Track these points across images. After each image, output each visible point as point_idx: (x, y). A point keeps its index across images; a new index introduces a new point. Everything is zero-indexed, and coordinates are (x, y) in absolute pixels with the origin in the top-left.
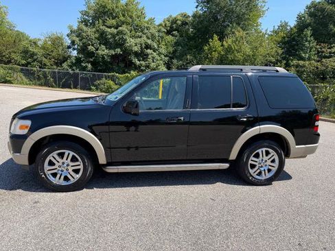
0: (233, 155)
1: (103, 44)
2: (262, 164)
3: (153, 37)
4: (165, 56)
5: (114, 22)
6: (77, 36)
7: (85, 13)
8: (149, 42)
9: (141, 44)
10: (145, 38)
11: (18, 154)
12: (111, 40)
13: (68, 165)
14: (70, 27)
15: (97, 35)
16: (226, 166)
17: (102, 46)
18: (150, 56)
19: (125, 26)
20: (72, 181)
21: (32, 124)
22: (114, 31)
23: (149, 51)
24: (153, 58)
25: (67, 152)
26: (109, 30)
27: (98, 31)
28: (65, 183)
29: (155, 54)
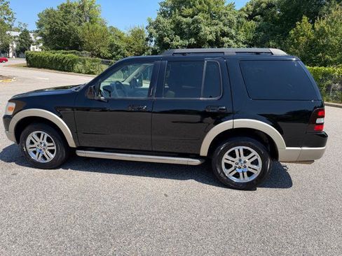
0: (204, 151)
2: (240, 165)
13: (45, 145)
16: (197, 162)
20: (48, 160)
25: (42, 133)
28: (43, 161)
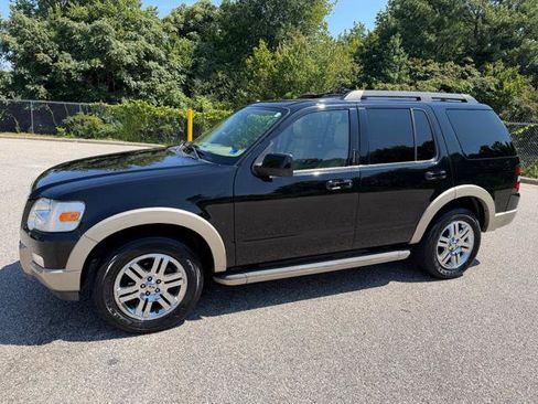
2: (453, 246)
11: (60, 271)
13: (158, 282)
16: (406, 253)
20: (167, 309)
21: (86, 210)
25: (158, 257)
28: (153, 316)
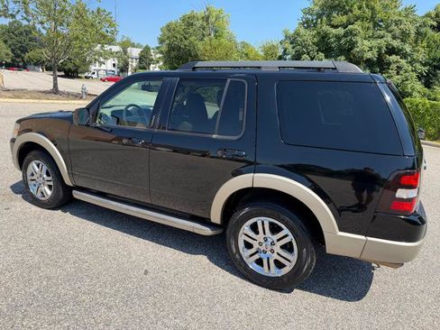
1: (322, 52)
3: (404, 36)
4: (424, 65)
5: (344, 19)
6: (291, 43)
7: (309, 12)
8: (396, 43)
9: (380, 49)
10: (389, 39)
12: (333, 45)
14: (285, 32)
15: (316, 40)
17: (320, 54)
18: (394, 66)
19: (359, 22)
22: (341, 31)
23: (394, 58)
24: (399, 68)
26: (334, 31)
27: (319, 33)
29: (403, 61)
